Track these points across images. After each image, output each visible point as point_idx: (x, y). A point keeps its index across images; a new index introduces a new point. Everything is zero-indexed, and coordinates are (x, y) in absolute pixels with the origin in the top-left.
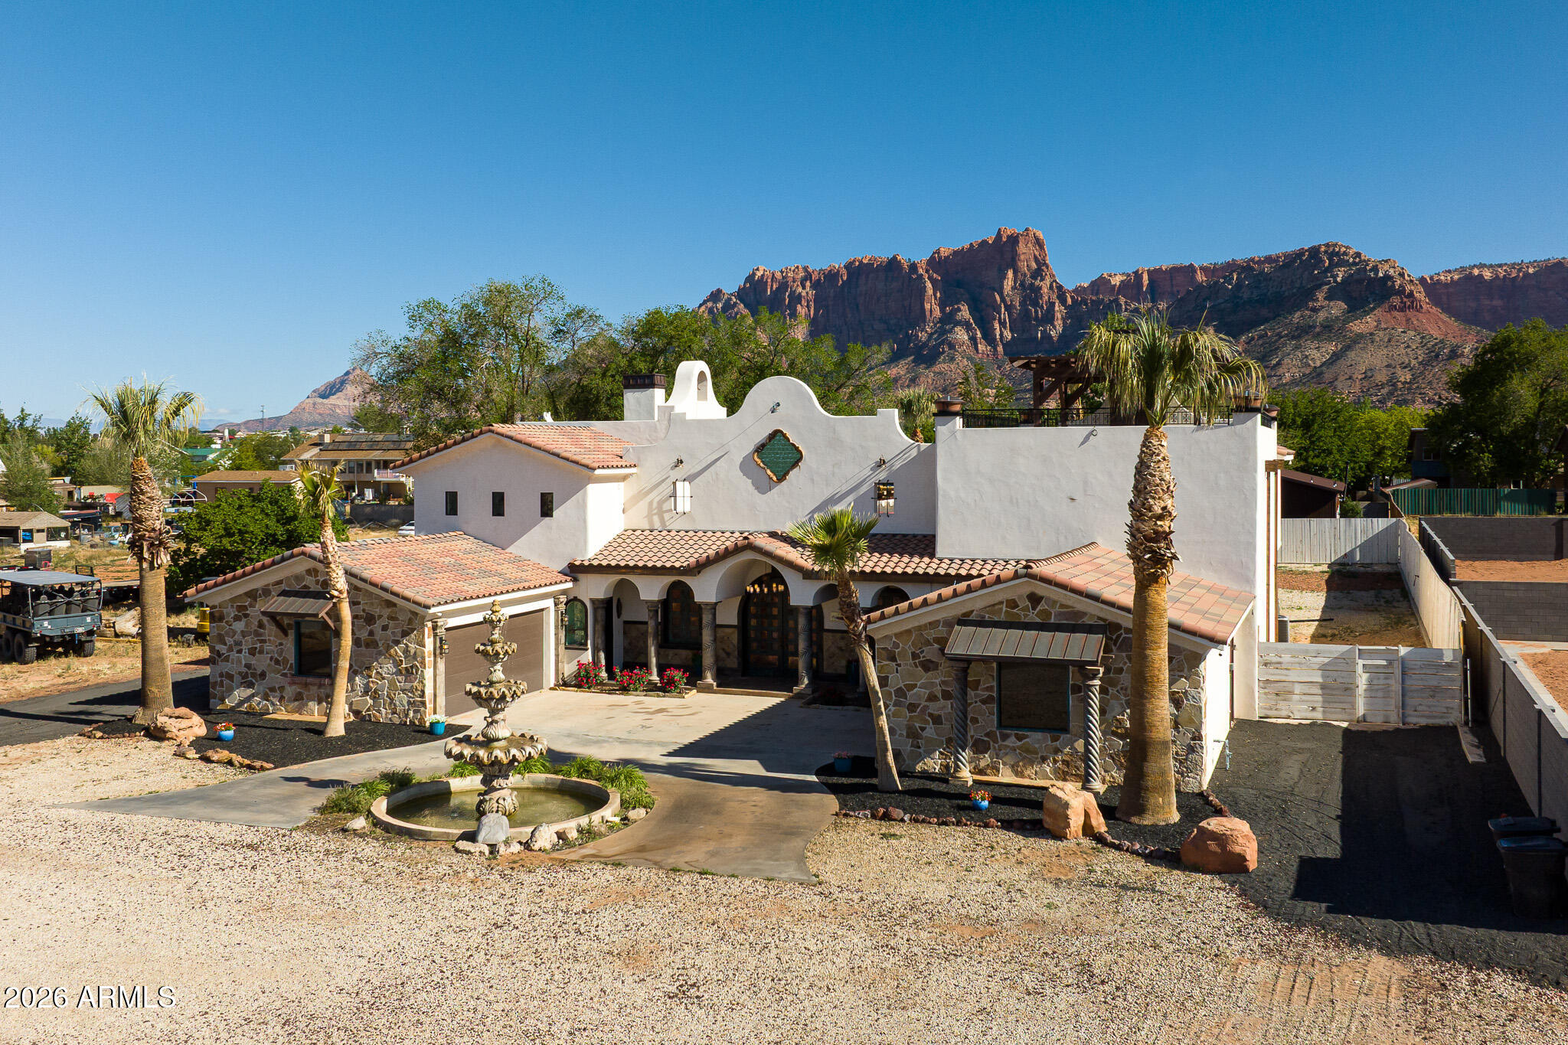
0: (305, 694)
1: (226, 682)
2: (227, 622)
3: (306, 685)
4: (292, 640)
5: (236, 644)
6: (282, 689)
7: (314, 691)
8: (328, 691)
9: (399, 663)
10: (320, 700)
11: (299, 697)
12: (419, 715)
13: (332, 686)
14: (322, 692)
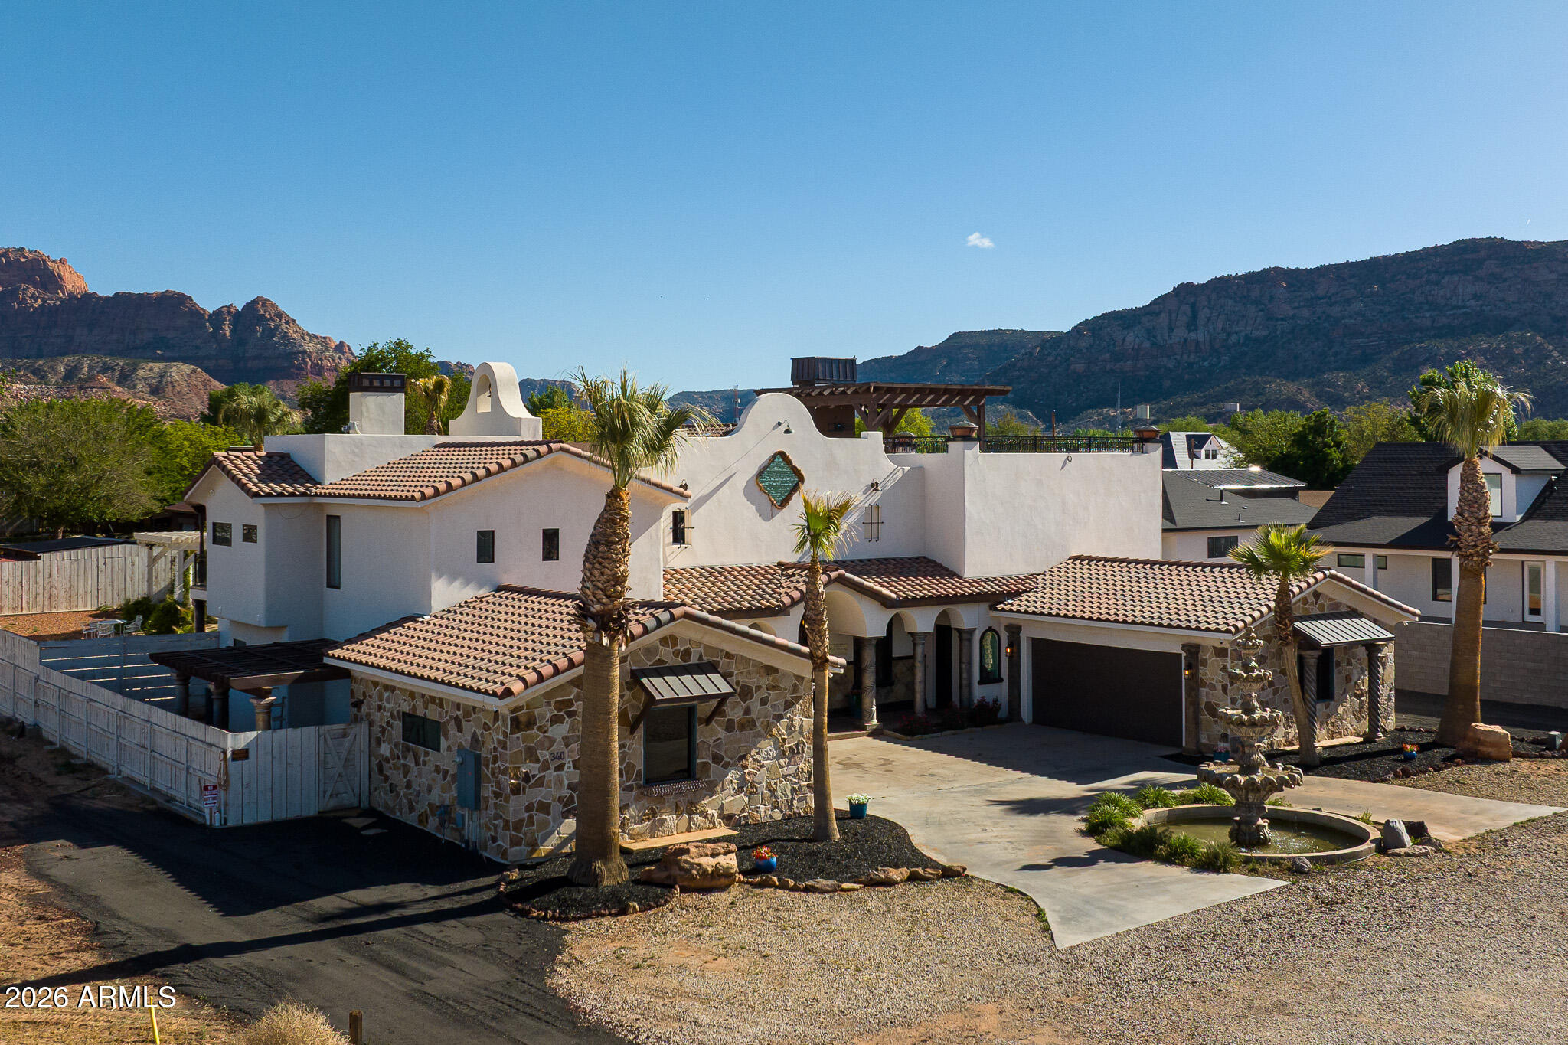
1: (538, 816)
2: (539, 729)
3: (659, 796)
4: (639, 738)
5: (555, 757)
6: (625, 808)
7: (671, 801)
8: (690, 797)
9: (782, 742)
10: (679, 813)
11: (650, 815)
12: (804, 804)
13: (697, 787)
14: (683, 800)
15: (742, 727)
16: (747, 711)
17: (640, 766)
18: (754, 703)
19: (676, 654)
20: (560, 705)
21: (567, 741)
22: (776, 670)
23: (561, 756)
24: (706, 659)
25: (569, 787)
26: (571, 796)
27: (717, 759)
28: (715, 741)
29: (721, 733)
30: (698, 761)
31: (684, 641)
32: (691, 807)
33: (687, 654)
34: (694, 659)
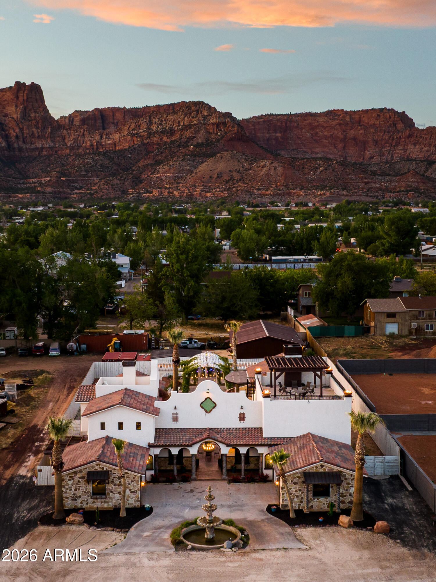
0: (96, 501)
1: (65, 499)
2: (65, 481)
3: (97, 498)
4: (91, 485)
5: (69, 488)
6: (87, 500)
7: (99, 500)
8: (105, 500)
9: (130, 490)
10: (101, 503)
11: (94, 502)
12: (137, 504)
13: (106, 498)
14: (103, 500)
15: (119, 485)
16: (120, 482)
17: (91, 492)
19: (100, 468)
20: (70, 477)
21: (72, 485)
22: (128, 473)
23: (71, 488)
24: (108, 470)
25: (73, 494)
26: (74, 496)
27: (112, 492)
28: (111, 488)
29: (113, 486)
30: (106, 492)
31: (102, 465)
32: (105, 502)
33: (103, 468)
34: (105, 470)
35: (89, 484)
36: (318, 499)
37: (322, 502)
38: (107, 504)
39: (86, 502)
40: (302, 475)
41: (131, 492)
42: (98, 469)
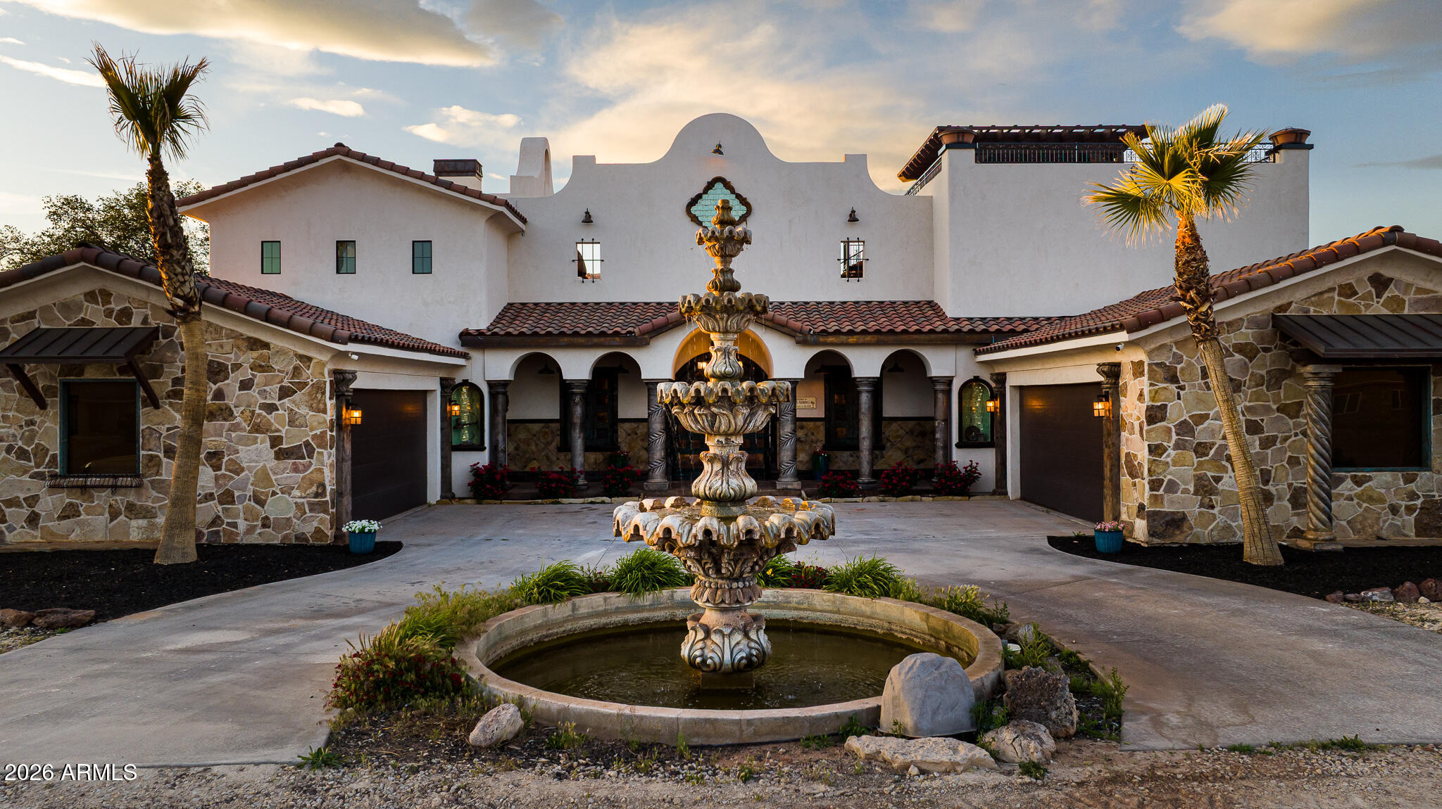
0: (83, 506)
3: (84, 488)
4: (55, 414)
6: (33, 500)
7: (102, 499)
8: (132, 497)
9: (276, 441)
10: (114, 515)
11: (70, 512)
12: (315, 525)
13: (139, 486)
14: (120, 500)
15: (210, 415)
16: (219, 395)
17: (55, 449)
18: (231, 384)
19: (109, 313)
22: (266, 346)
24: (153, 323)
27: (171, 452)
28: (168, 429)
29: (179, 420)
30: (142, 452)
31: (120, 298)
32: (132, 510)
33: (125, 314)
34: (135, 322)
35: (43, 405)
36: (1358, 482)
37: (1382, 501)
38: (143, 522)
39: (26, 511)
40: (1262, 339)
41: (281, 455)
42: (98, 317)
